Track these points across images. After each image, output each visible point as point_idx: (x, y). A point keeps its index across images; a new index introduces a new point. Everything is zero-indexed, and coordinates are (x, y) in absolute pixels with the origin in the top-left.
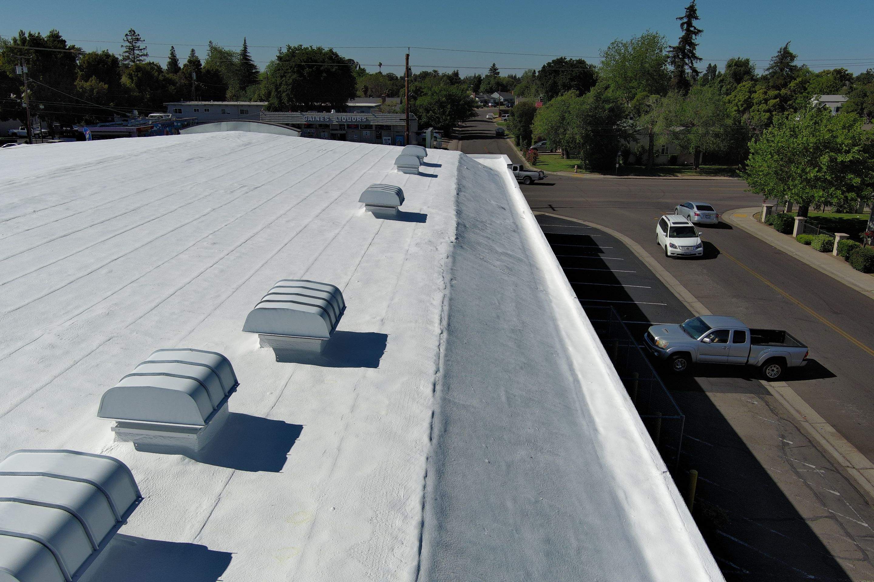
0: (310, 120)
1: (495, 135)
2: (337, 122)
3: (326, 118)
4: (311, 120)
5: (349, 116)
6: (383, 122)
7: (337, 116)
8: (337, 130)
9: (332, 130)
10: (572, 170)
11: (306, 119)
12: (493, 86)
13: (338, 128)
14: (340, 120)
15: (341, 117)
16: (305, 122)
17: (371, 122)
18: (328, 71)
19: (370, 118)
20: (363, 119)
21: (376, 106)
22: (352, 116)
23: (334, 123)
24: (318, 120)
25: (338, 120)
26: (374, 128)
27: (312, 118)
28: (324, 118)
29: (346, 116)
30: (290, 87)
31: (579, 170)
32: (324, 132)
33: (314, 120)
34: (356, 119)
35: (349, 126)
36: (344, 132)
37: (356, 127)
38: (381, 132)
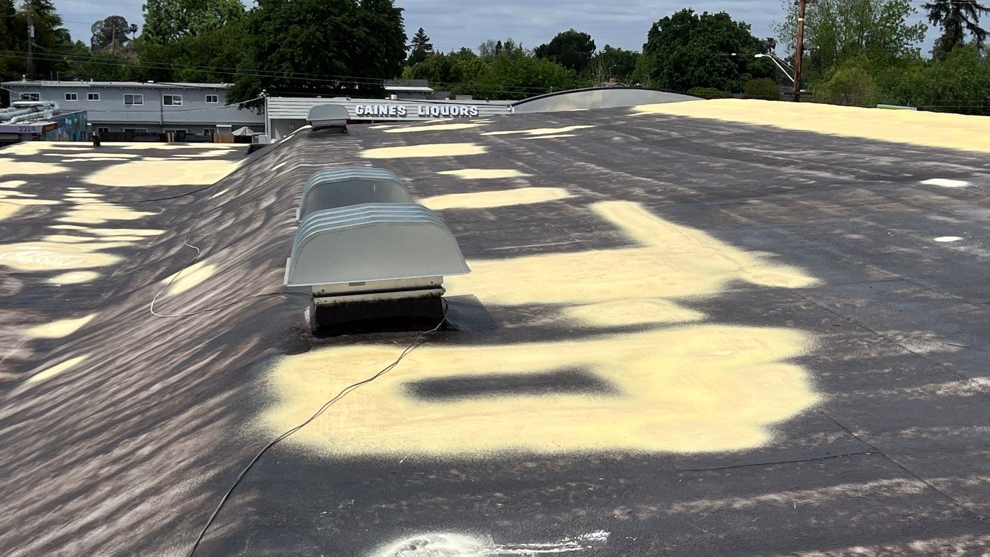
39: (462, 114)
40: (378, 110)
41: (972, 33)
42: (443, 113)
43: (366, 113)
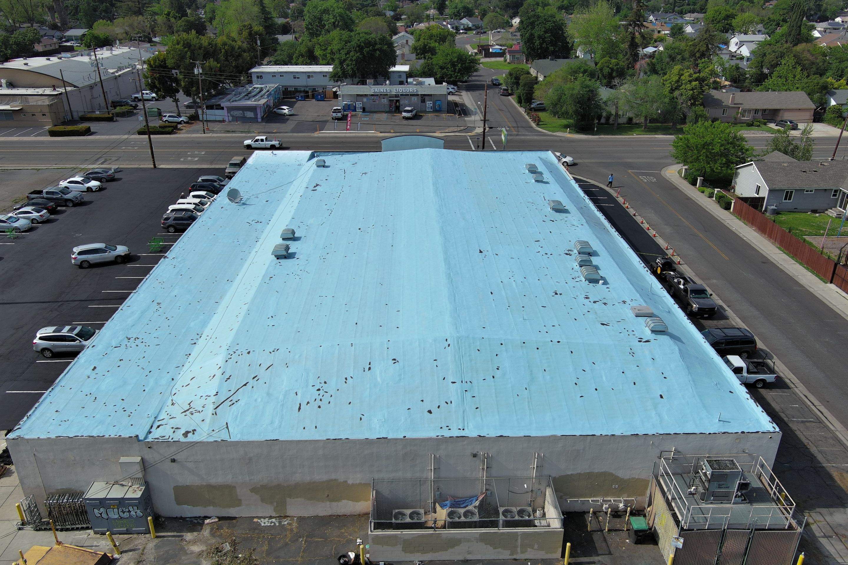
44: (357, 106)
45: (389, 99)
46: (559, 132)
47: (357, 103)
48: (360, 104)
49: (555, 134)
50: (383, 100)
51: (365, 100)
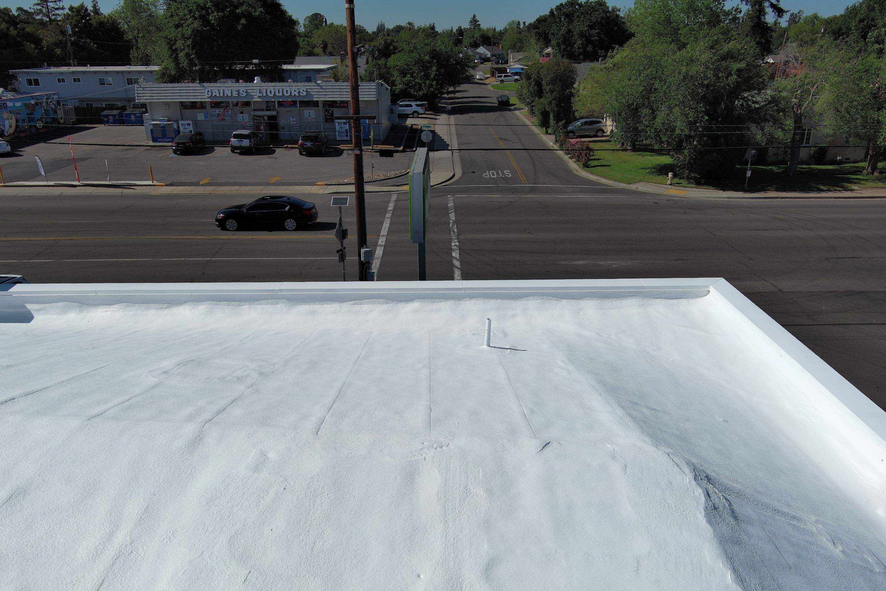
0: (215, 96)
1: (497, 105)
2: (259, 97)
3: (241, 92)
4: (218, 95)
5: (279, 88)
6: (335, 96)
7: (260, 88)
8: (263, 110)
9: (255, 110)
10: (661, 178)
11: (210, 94)
12: (477, 40)
13: (265, 107)
14: (265, 95)
15: (266, 90)
16: (209, 98)
17: (315, 96)
18: (248, 15)
19: (313, 90)
20: (301, 91)
21: (329, 69)
22: (283, 88)
23: (254, 100)
24: (229, 95)
25: (261, 95)
26: (321, 105)
27: (219, 93)
28: (238, 91)
29: (274, 88)
30: (189, 42)
31: (676, 180)
32: (242, 113)
33: (222, 95)
34: (291, 92)
35: (281, 104)
36: (274, 113)
37: (293, 103)
38: (332, 111)
39: (293, 95)
40: (224, 93)
41: (773, 11)
42: (277, 94)
43: (213, 95)
44: (181, 129)
45: (253, 113)
46: (642, 184)
47: (181, 122)
48: (189, 125)
49: (633, 187)
50: (240, 116)
51: (200, 116)
